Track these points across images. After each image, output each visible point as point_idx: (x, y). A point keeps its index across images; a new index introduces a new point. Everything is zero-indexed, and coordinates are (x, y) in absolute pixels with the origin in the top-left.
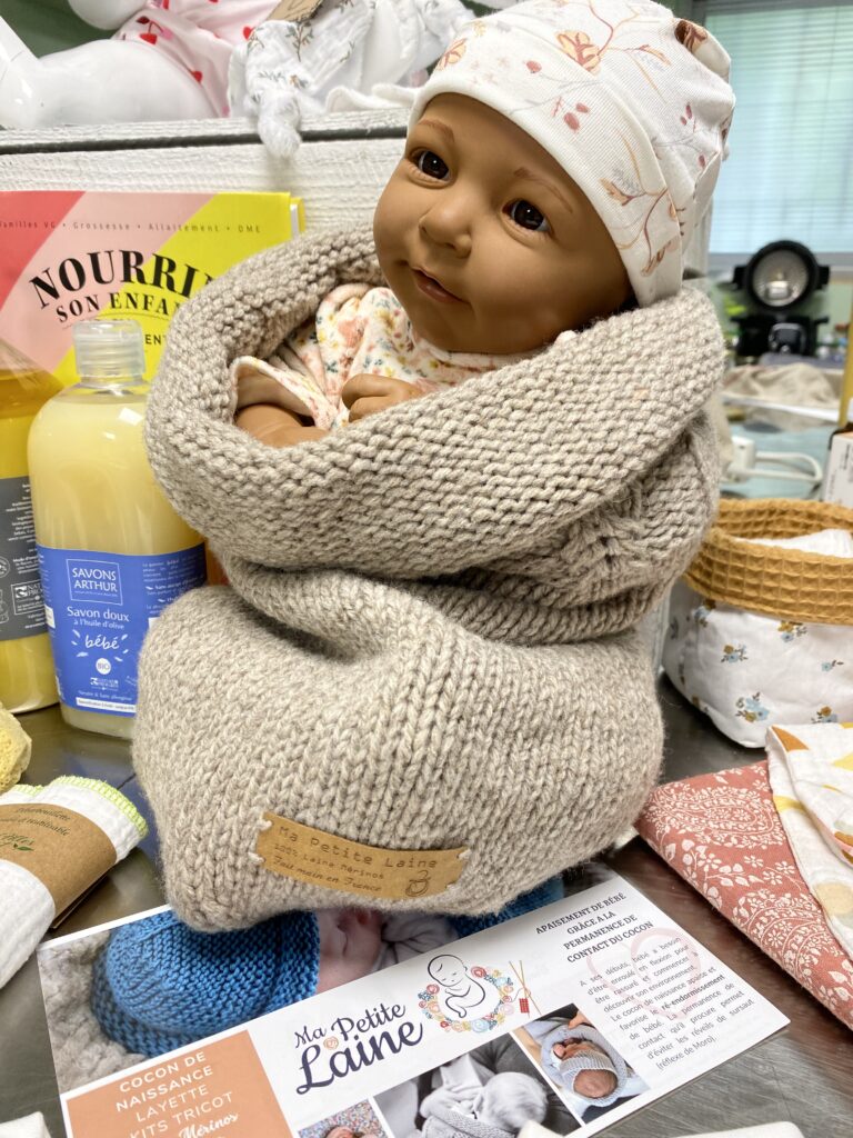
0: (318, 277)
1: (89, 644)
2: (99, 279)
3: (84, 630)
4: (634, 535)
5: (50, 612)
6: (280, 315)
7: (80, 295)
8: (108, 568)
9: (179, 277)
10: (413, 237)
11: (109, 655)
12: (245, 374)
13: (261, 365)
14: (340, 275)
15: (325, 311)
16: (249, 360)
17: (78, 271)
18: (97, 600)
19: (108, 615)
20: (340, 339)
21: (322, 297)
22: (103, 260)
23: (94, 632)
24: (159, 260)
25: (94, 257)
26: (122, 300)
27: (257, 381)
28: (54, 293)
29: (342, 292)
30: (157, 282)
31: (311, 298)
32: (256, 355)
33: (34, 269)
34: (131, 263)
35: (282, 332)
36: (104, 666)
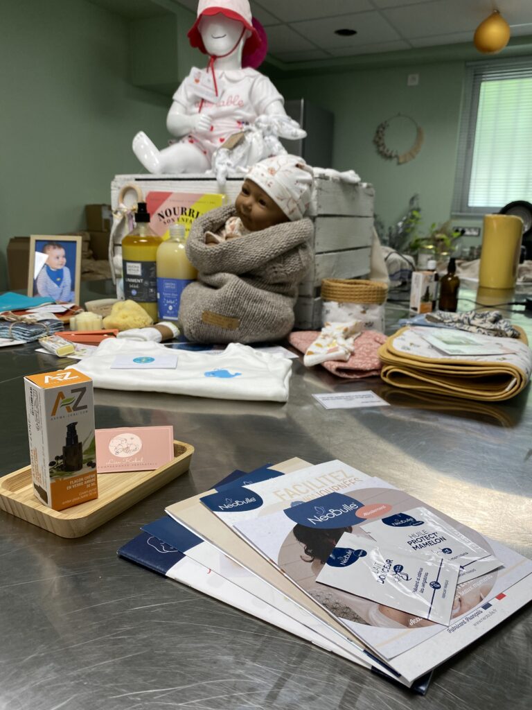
0: (226, 215)
1: (168, 302)
2: (175, 214)
3: (166, 298)
4: (281, 267)
5: (158, 294)
6: (216, 223)
7: (170, 218)
8: (173, 283)
9: (195, 214)
10: (242, 207)
11: (172, 305)
12: (208, 236)
13: (211, 233)
14: (231, 214)
15: (228, 222)
16: (209, 232)
17: (170, 212)
18: (170, 291)
19: (173, 294)
20: (230, 229)
21: (227, 219)
22: (176, 210)
23: (169, 299)
24: (190, 210)
25: (174, 209)
26: (181, 220)
27: (210, 238)
28: (163, 217)
29: (232, 218)
30: (190, 215)
31: (224, 219)
32: (211, 231)
33: (159, 211)
34: (183, 211)
35: (217, 227)
36: (171, 308)
